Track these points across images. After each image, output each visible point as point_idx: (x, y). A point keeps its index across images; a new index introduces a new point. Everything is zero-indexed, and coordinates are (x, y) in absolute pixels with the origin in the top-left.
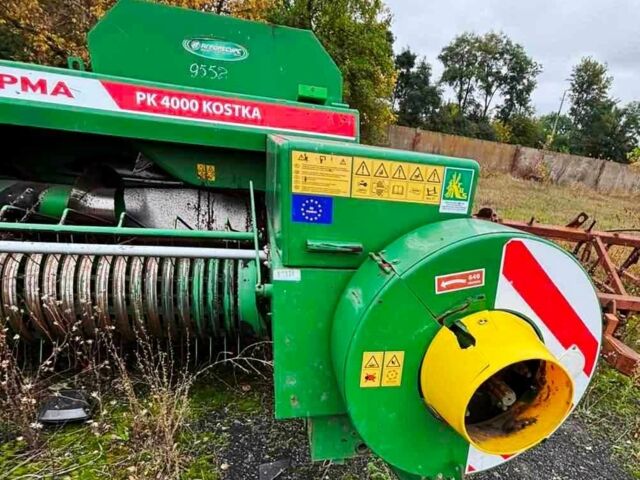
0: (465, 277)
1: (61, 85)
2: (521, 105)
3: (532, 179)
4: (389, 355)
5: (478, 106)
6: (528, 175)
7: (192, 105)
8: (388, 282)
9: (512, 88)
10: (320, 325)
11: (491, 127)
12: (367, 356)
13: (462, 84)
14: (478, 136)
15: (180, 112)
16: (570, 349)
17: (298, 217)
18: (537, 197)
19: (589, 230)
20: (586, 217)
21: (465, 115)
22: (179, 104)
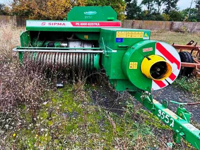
0: (149, 49)
1: (64, 23)
2: (173, 7)
3: (180, 32)
4: (135, 63)
5: (156, 10)
6: (177, 31)
7: (86, 24)
8: (134, 50)
9: (169, 2)
10: (120, 60)
11: (161, 16)
12: (131, 63)
13: (149, 4)
14: (156, 20)
15: (84, 26)
16: (173, 63)
17: (117, 41)
18: (181, 38)
19: (195, 46)
20: (193, 42)
21: (150, 13)
22: (84, 24)
